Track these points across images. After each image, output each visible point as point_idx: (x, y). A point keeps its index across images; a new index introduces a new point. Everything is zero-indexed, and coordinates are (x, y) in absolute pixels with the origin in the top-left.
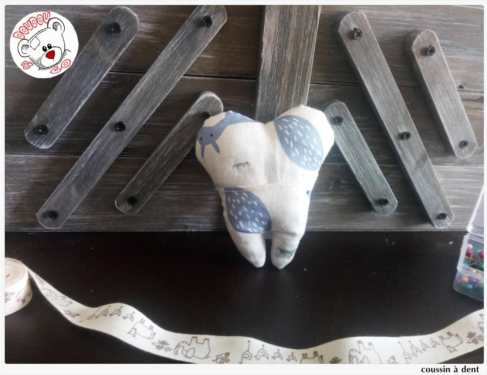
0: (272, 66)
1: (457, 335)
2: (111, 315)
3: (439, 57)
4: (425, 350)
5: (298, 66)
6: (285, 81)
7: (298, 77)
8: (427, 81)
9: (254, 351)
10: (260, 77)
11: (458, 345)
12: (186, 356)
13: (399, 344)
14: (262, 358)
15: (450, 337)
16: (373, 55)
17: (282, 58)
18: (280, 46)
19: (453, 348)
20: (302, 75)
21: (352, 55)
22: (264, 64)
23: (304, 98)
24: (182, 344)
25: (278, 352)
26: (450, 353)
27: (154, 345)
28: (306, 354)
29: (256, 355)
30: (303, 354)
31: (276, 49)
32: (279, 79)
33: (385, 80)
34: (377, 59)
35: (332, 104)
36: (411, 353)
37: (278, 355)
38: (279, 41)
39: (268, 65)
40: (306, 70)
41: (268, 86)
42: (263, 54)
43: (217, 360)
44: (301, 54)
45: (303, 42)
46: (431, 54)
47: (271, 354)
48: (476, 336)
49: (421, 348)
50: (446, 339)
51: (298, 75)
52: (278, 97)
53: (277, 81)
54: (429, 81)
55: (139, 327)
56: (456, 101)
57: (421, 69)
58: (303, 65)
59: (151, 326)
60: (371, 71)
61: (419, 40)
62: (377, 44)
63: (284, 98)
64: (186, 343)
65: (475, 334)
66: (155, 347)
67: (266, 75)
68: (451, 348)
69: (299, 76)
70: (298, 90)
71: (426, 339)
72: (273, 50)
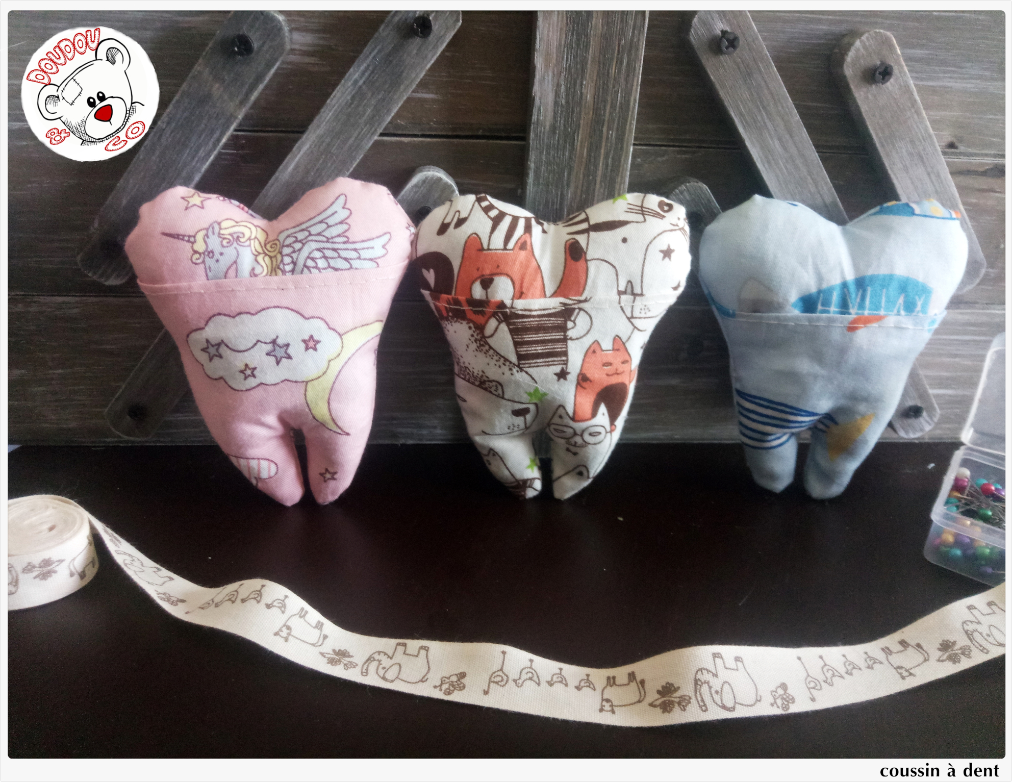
0: (555, 113)
1: (919, 646)
2: (243, 601)
3: (900, 85)
4: (851, 674)
5: (608, 111)
6: (581, 143)
7: (608, 133)
8: (877, 134)
9: (513, 670)
10: (532, 135)
11: (919, 665)
12: (384, 678)
13: (798, 661)
14: (528, 683)
15: (906, 650)
16: (763, 83)
17: (574, 96)
18: (570, 73)
19: (907, 671)
20: (617, 130)
21: (718, 86)
22: (539, 110)
23: (622, 177)
24: (377, 657)
25: (560, 674)
26: (901, 679)
27: (325, 657)
28: (614, 678)
29: (517, 677)
30: (608, 678)
31: (562, 77)
32: (569, 138)
33: (787, 136)
34: (771, 93)
35: (680, 188)
36: (821, 678)
37: (560, 679)
38: (569, 63)
39: (546, 110)
40: (624, 120)
41: (548, 154)
42: (536, 89)
43: (441, 685)
44: (614, 87)
45: (617, 62)
46: (883, 79)
47: (545, 676)
48: (956, 648)
49: (842, 670)
50: (898, 652)
51: (609, 129)
52: (569, 174)
53: (565, 142)
54: (881, 135)
55: (295, 623)
56: (938, 176)
57: (863, 110)
58: (618, 109)
59: (319, 622)
60: (759, 118)
61: (858, 50)
62: (770, 63)
63: (581, 176)
64: (385, 654)
65: (954, 643)
66: (326, 660)
67: (544, 132)
68: (904, 670)
69: (611, 132)
70: (610, 160)
71: (855, 652)
72: (556, 80)
